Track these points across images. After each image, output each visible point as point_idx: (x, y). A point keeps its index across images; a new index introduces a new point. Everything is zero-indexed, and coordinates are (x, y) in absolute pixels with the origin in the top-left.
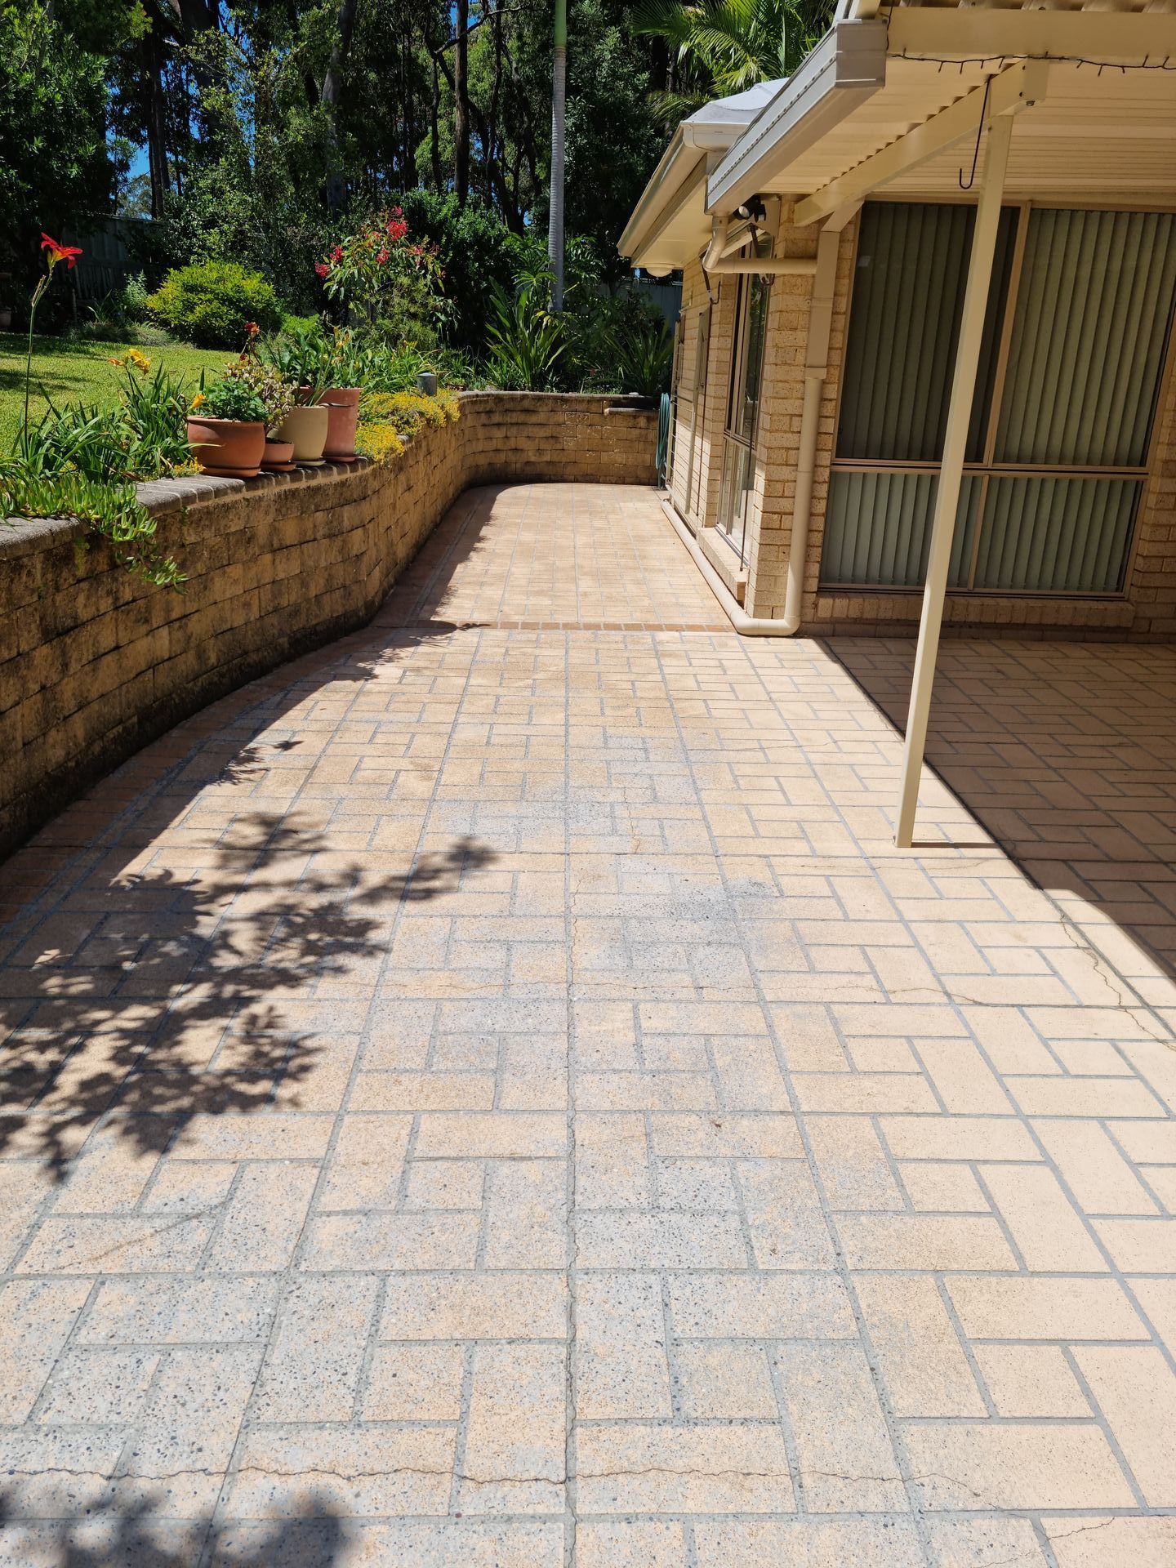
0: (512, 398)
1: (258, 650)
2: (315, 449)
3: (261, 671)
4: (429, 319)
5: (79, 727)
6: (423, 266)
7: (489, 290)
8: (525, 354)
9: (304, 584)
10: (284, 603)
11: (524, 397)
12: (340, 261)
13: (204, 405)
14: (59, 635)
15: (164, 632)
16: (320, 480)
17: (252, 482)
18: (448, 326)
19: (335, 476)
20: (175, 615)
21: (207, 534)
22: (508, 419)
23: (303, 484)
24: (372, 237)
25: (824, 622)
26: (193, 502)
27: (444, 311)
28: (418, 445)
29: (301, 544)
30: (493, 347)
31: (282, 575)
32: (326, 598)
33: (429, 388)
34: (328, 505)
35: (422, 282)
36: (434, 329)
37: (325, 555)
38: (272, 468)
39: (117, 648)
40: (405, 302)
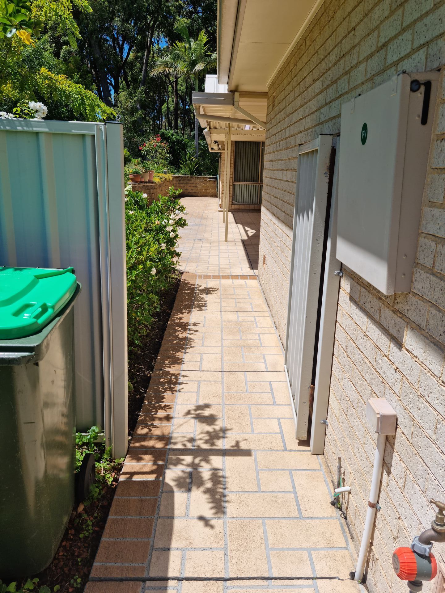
0: (185, 177)
2: (147, 180)
4: (166, 159)
6: (164, 147)
7: (180, 152)
8: (189, 167)
11: (188, 177)
12: (145, 146)
13: (132, 173)
16: (148, 185)
17: (139, 183)
18: (170, 161)
19: (150, 184)
22: (184, 182)
23: (145, 185)
24: (153, 141)
25: (233, 209)
27: (169, 157)
28: (163, 183)
30: (181, 166)
33: (165, 173)
35: (164, 151)
36: (167, 161)
38: (141, 182)
40: (160, 155)
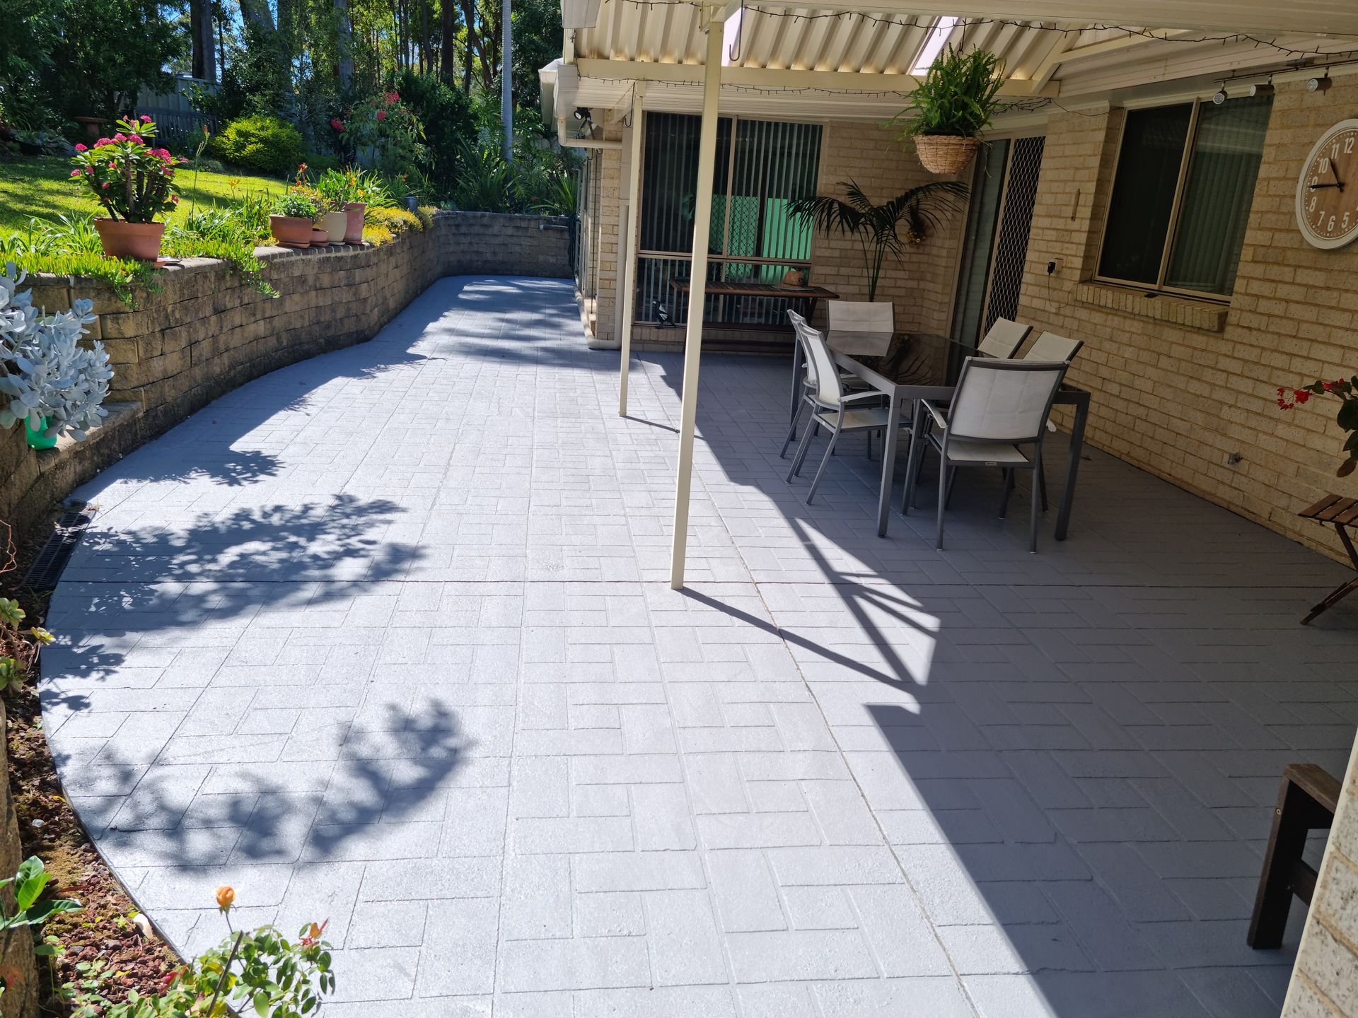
1: (308, 343)
2: (338, 236)
3: (308, 355)
5: (226, 359)
6: (410, 123)
9: (333, 311)
10: (322, 320)
14: (219, 312)
15: (262, 323)
16: (342, 253)
17: (304, 251)
19: (351, 252)
20: (267, 315)
21: (283, 276)
22: (471, 231)
23: (333, 255)
26: (276, 258)
29: (332, 288)
31: (321, 304)
32: (346, 320)
34: (347, 268)
37: (345, 296)
39: (241, 326)
40: (397, 147)
